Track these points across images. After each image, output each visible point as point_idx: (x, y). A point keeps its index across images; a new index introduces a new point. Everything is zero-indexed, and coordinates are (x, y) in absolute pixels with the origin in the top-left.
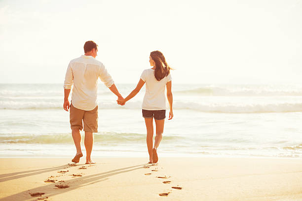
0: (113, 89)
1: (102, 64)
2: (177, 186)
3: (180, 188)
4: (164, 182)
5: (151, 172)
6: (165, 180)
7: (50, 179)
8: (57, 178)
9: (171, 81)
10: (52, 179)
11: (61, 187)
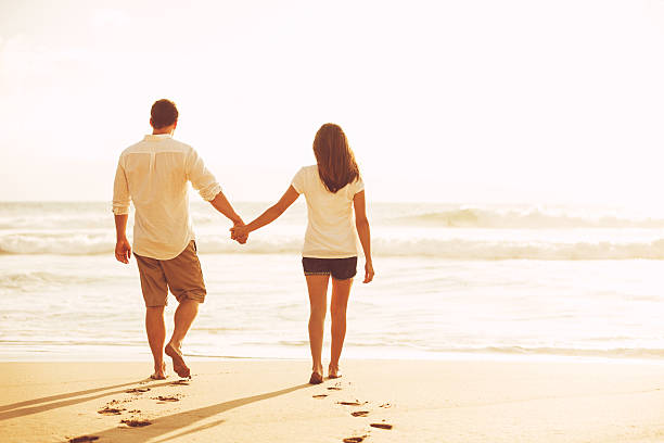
0: (220, 203)
3: (389, 427)
4: (355, 414)
7: (111, 407)
8: (126, 405)
9: (363, 191)
10: (114, 407)
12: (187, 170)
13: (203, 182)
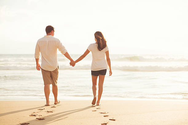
1: (58, 40)
2: (112, 119)
3: (114, 120)
4: (105, 116)
5: (96, 110)
6: (105, 115)
7: (33, 114)
8: (37, 114)
9: (108, 51)
10: (34, 114)
11: (40, 119)
12: (58, 45)
13: (62, 49)
